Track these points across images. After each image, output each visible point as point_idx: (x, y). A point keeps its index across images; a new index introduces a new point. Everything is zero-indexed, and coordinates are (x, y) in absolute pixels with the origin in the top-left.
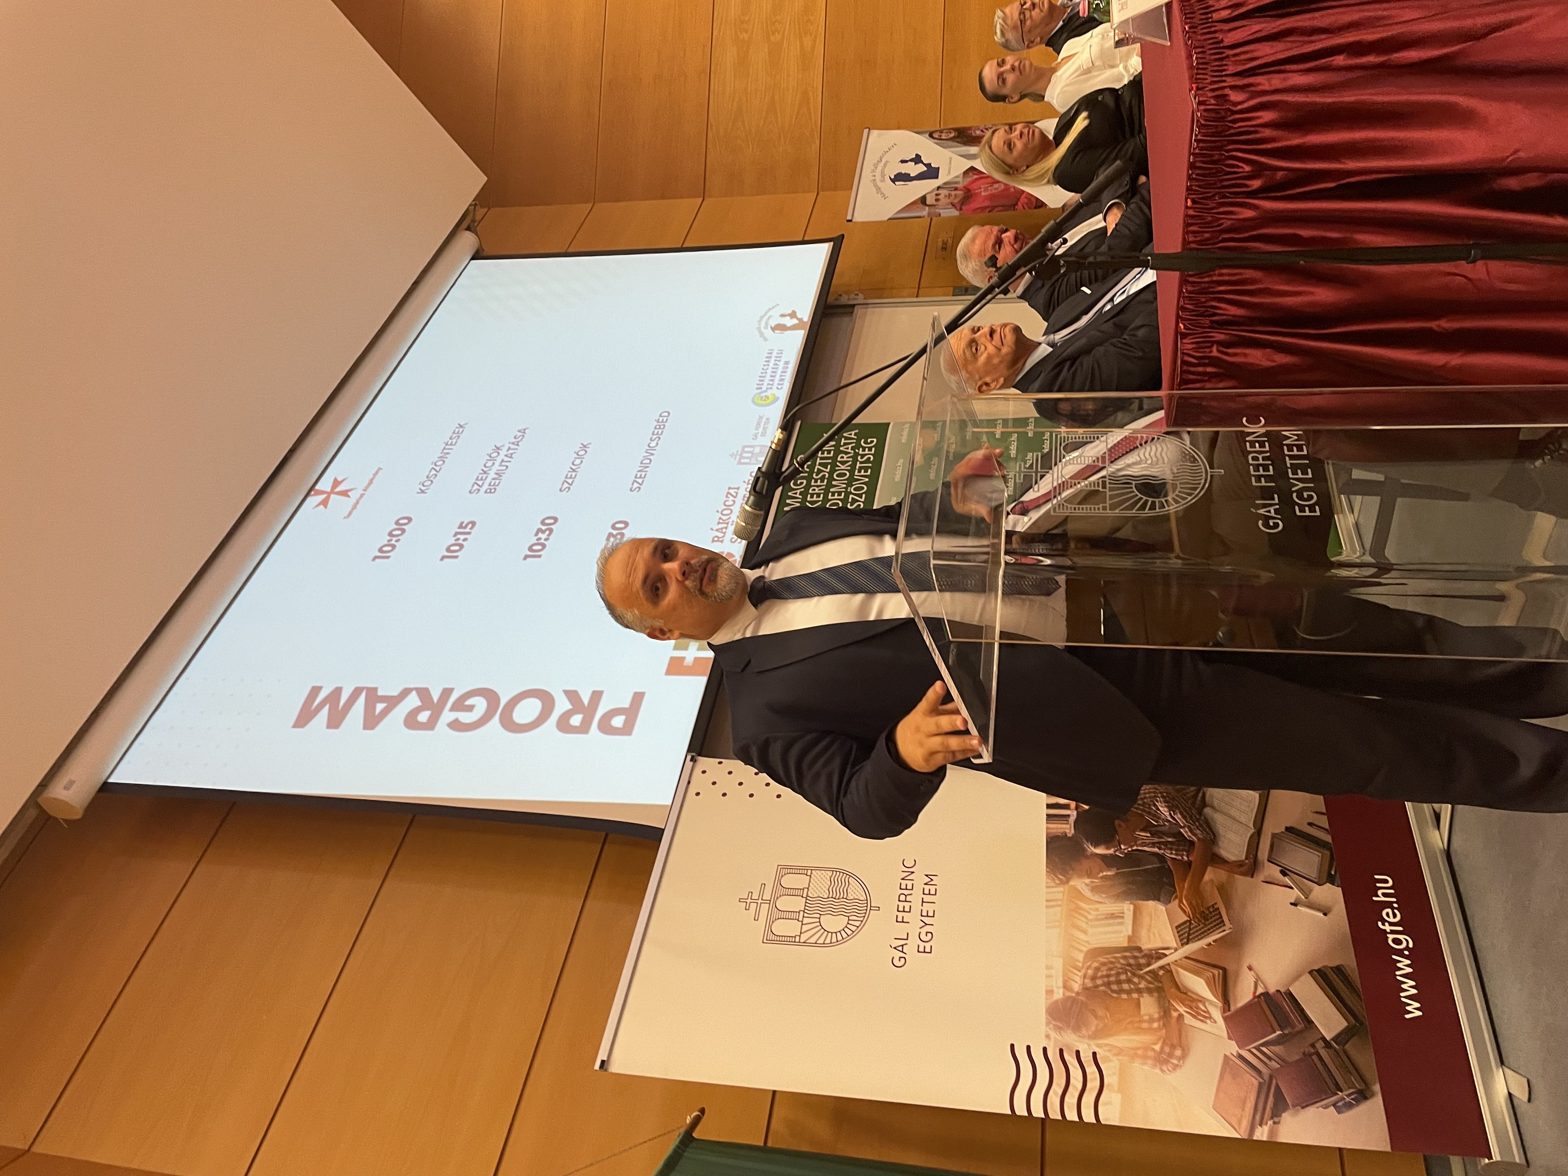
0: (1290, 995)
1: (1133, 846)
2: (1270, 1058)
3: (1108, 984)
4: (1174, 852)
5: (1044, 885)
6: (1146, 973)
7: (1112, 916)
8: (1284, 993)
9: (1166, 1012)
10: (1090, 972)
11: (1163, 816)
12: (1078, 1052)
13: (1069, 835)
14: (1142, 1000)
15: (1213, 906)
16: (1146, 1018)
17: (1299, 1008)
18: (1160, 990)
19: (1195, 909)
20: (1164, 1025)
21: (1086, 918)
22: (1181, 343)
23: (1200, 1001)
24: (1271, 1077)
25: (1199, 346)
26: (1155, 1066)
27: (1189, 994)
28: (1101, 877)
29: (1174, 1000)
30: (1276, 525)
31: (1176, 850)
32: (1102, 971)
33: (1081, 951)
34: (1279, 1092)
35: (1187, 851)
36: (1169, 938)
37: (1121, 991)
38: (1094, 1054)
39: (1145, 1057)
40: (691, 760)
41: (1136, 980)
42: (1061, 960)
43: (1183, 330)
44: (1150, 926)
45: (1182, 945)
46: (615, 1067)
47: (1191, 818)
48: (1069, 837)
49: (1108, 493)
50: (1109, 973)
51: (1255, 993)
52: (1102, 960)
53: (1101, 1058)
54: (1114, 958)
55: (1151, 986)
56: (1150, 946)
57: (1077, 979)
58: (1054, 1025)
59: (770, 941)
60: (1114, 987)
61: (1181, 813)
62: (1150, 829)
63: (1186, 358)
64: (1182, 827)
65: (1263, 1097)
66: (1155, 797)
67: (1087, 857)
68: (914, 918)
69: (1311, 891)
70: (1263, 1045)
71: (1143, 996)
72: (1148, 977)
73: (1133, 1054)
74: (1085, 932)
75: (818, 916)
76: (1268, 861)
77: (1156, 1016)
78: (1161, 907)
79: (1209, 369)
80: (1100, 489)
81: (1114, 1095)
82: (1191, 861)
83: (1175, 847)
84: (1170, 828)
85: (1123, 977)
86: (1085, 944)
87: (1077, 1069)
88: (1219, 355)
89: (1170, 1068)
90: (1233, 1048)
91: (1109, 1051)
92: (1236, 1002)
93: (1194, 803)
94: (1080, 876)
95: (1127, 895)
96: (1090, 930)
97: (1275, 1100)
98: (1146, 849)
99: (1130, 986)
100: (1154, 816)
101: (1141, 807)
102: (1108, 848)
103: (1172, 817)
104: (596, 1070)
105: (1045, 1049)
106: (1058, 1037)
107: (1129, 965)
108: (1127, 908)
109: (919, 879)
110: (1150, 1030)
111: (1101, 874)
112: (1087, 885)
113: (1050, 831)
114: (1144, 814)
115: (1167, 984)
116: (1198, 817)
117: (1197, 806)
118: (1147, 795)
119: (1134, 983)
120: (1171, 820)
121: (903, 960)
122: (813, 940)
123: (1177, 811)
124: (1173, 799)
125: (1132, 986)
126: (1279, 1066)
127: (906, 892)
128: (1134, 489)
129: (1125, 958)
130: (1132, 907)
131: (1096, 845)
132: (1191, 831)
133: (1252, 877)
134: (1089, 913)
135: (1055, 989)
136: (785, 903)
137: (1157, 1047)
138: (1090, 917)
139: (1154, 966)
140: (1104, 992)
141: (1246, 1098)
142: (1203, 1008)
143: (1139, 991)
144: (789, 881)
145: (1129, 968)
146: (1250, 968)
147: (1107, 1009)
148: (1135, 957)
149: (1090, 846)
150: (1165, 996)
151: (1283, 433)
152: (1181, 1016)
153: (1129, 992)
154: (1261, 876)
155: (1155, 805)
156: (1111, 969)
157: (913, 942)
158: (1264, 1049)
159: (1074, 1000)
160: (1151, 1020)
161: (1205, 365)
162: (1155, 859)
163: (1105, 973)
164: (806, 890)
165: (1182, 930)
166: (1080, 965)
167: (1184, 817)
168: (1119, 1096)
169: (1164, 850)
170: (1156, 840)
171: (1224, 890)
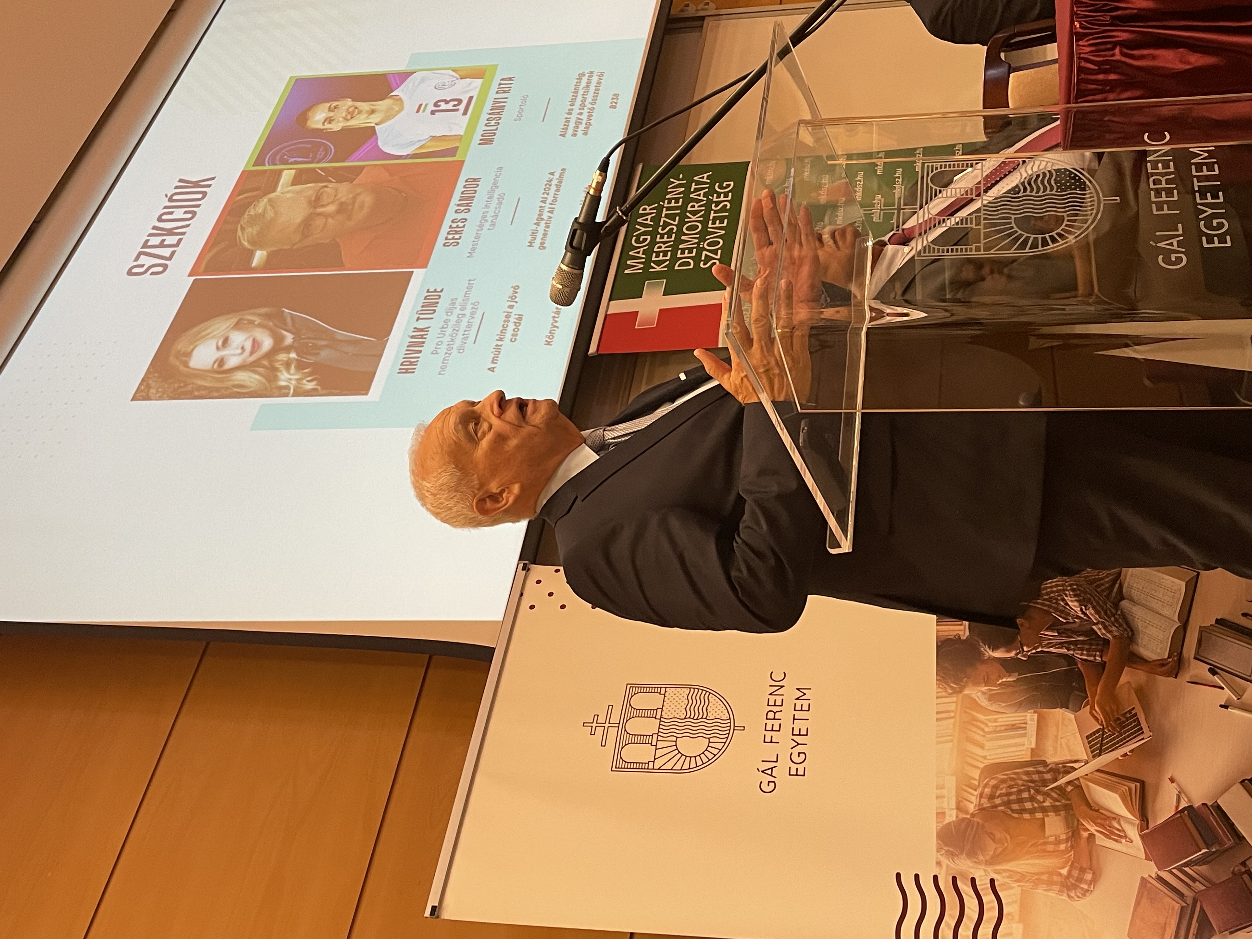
0: (1218, 808)
1: (1038, 647)
2: (1194, 880)
3: (1007, 804)
4: (1085, 652)
5: (935, 695)
6: (1051, 789)
7: (1014, 727)
8: (1211, 806)
9: (1074, 832)
10: (987, 791)
11: (1073, 612)
12: (973, 880)
13: (963, 638)
14: (1046, 819)
15: (1130, 712)
16: (1052, 839)
17: (1229, 823)
18: (1068, 808)
19: (1109, 717)
20: (1072, 847)
21: (983, 730)
22: (1078, 45)
23: (1115, 819)
24: (1195, 901)
25: (1098, 49)
26: (1060, 892)
27: (1101, 811)
28: (1000, 684)
29: (1084, 818)
30: (1180, 260)
31: (1088, 650)
32: (1002, 789)
33: (978, 768)
34: (1203, 916)
35: (1102, 651)
36: (1080, 751)
37: (1023, 811)
38: (992, 881)
39: (1050, 883)
40: (523, 569)
41: (1040, 798)
42: (954, 778)
43: (1081, 30)
44: (1056, 737)
45: (1094, 757)
46: (448, 914)
47: (1106, 613)
48: (963, 640)
49: (982, 231)
50: (1009, 790)
51: (1177, 807)
52: (1000, 776)
53: (999, 885)
54: (1015, 773)
55: (1057, 803)
56: (1056, 759)
57: (973, 799)
58: (947, 851)
59: (618, 769)
60: (1015, 807)
61: (1094, 608)
62: (1056, 628)
63: (1083, 64)
64: (1095, 624)
65: (1185, 922)
66: (1064, 590)
67: (984, 662)
68: (784, 738)
69: (1244, 691)
70: (1186, 865)
71: (1048, 816)
72: (1053, 794)
73: (1037, 880)
74: (982, 747)
75: (675, 739)
76: (1195, 658)
77: (1063, 837)
78: (1070, 715)
79: (1112, 77)
80: (973, 226)
81: (1014, 925)
82: (1105, 662)
83: (1086, 647)
84: (1080, 626)
85: (1025, 795)
86: (981, 759)
87: (973, 898)
88: (1124, 59)
89: (1078, 894)
90: (1151, 869)
91: (1008, 877)
92: (1155, 820)
93: (1108, 596)
94: (976, 684)
95: (1030, 703)
96: (988, 745)
97: (1199, 925)
98: (1052, 650)
99: (1033, 805)
100: (1062, 612)
101: (1047, 603)
102: (1009, 651)
103: (1083, 613)
104: (426, 917)
105: (935, 878)
106: (952, 865)
107: (1032, 781)
108: (1030, 717)
109: (789, 694)
110: (1056, 853)
111: (1001, 681)
112: (984, 693)
113: (940, 634)
114: (1051, 610)
115: (1076, 800)
116: (1113, 611)
117: (1112, 600)
118: (1054, 589)
119: (1038, 802)
120: (1082, 616)
121: (772, 785)
122: (669, 766)
123: (1090, 606)
124: (1085, 593)
125: (1036, 805)
126: (1204, 888)
127: (775, 709)
128: (1013, 225)
129: (1027, 773)
130: (1036, 716)
131: (995, 648)
132: (1105, 628)
133: (1176, 677)
134: (986, 725)
135: (947, 811)
136: (636, 726)
137: (1064, 871)
138: (986, 729)
139: (1062, 781)
140: (1004, 812)
141: (1165, 924)
142: (1117, 826)
143: (1044, 810)
144: (639, 701)
145: (1033, 785)
146: (1172, 780)
147: (1007, 831)
148: (1039, 772)
149: (988, 650)
150: (1074, 815)
151: (1191, 150)
152: (1092, 836)
153: (1032, 811)
154: (1186, 676)
155: (1063, 600)
156: (1011, 787)
157: (784, 764)
158: (1187, 869)
159: (969, 823)
160: (1058, 842)
161: (1106, 72)
162: (1062, 661)
163: (1004, 791)
164: (659, 711)
165: (1093, 740)
166: (976, 783)
167: (1098, 612)
168: (1021, 926)
169: (1074, 650)
170: (1065, 640)
171: (1142, 693)
